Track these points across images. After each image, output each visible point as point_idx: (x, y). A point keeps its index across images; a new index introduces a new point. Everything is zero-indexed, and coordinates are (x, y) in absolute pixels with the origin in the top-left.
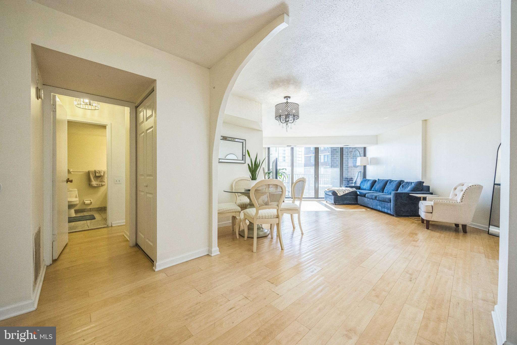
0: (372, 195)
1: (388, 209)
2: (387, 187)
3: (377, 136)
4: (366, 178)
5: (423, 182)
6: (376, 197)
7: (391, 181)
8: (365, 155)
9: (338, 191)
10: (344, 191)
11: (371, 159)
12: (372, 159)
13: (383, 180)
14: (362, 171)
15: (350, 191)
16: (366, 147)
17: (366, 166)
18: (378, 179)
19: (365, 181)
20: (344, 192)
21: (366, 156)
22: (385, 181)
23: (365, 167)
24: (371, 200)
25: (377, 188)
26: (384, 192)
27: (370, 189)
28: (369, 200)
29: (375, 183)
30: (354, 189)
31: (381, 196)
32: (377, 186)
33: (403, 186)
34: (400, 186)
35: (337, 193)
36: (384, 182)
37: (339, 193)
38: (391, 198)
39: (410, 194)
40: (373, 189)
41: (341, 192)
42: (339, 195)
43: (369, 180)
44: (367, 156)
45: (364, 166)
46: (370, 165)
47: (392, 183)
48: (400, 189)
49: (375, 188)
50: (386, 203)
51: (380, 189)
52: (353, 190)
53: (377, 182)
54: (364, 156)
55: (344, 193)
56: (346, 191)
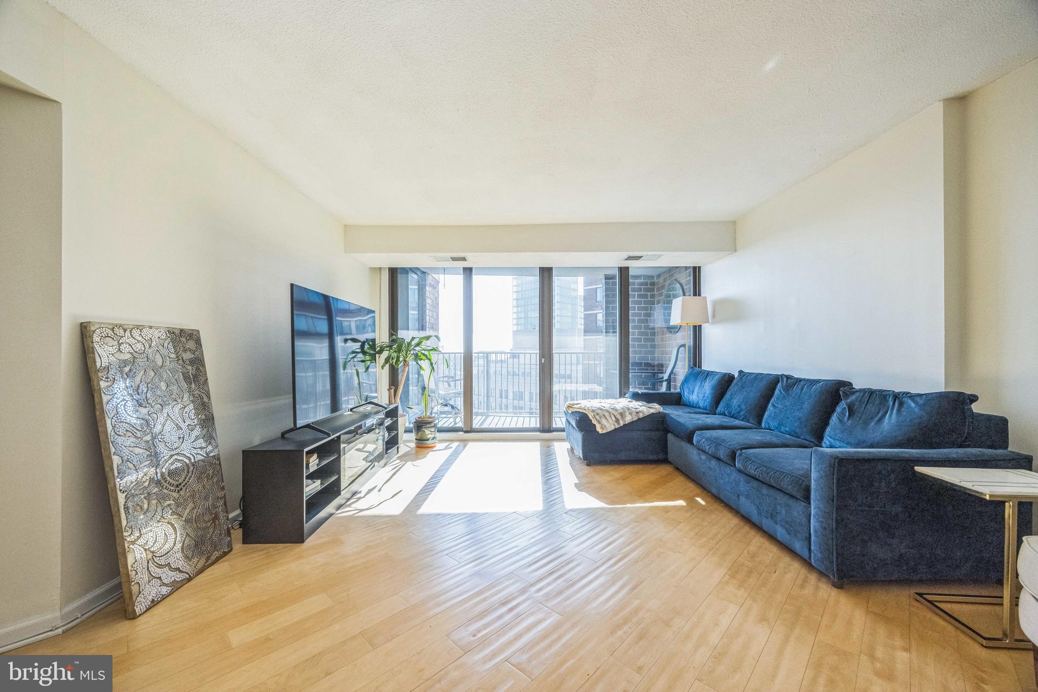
0: (717, 443)
1: (789, 526)
2: (774, 406)
3: (735, 222)
4: (700, 367)
5: (973, 399)
6: (733, 456)
7: (791, 382)
8: (697, 292)
9: (598, 414)
10: (619, 417)
11: (715, 303)
12: (719, 304)
13: (758, 377)
14: (690, 342)
15: (641, 416)
16: (699, 268)
17: (700, 326)
18: (741, 372)
19: (696, 378)
20: (617, 421)
21: (699, 295)
22: (764, 382)
23: (697, 331)
24: (714, 463)
25: (735, 402)
26: (763, 425)
27: (713, 409)
28: (703, 457)
29: (729, 386)
30: (656, 408)
31: (756, 456)
32: (735, 399)
33: (851, 409)
34: (838, 409)
35: (594, 422)
36: (762, 385)
37: (599, 422)
38: (808, 476)
39: (918, 469)
40: (720, 408)
41: (608, 418)
42: (599, 429)
43: (708, 374)
44: (703, 295)
45: (695, 327)
46: (713, 323)
47: (796, 389)
48: (841, 421)
49: (728, 406)
50: (782, 499)
51: (747, 412)
52: (652, 411)
53: (735, 381)
54: (695, 295)
55: (619, 423)
56: (627, 413)
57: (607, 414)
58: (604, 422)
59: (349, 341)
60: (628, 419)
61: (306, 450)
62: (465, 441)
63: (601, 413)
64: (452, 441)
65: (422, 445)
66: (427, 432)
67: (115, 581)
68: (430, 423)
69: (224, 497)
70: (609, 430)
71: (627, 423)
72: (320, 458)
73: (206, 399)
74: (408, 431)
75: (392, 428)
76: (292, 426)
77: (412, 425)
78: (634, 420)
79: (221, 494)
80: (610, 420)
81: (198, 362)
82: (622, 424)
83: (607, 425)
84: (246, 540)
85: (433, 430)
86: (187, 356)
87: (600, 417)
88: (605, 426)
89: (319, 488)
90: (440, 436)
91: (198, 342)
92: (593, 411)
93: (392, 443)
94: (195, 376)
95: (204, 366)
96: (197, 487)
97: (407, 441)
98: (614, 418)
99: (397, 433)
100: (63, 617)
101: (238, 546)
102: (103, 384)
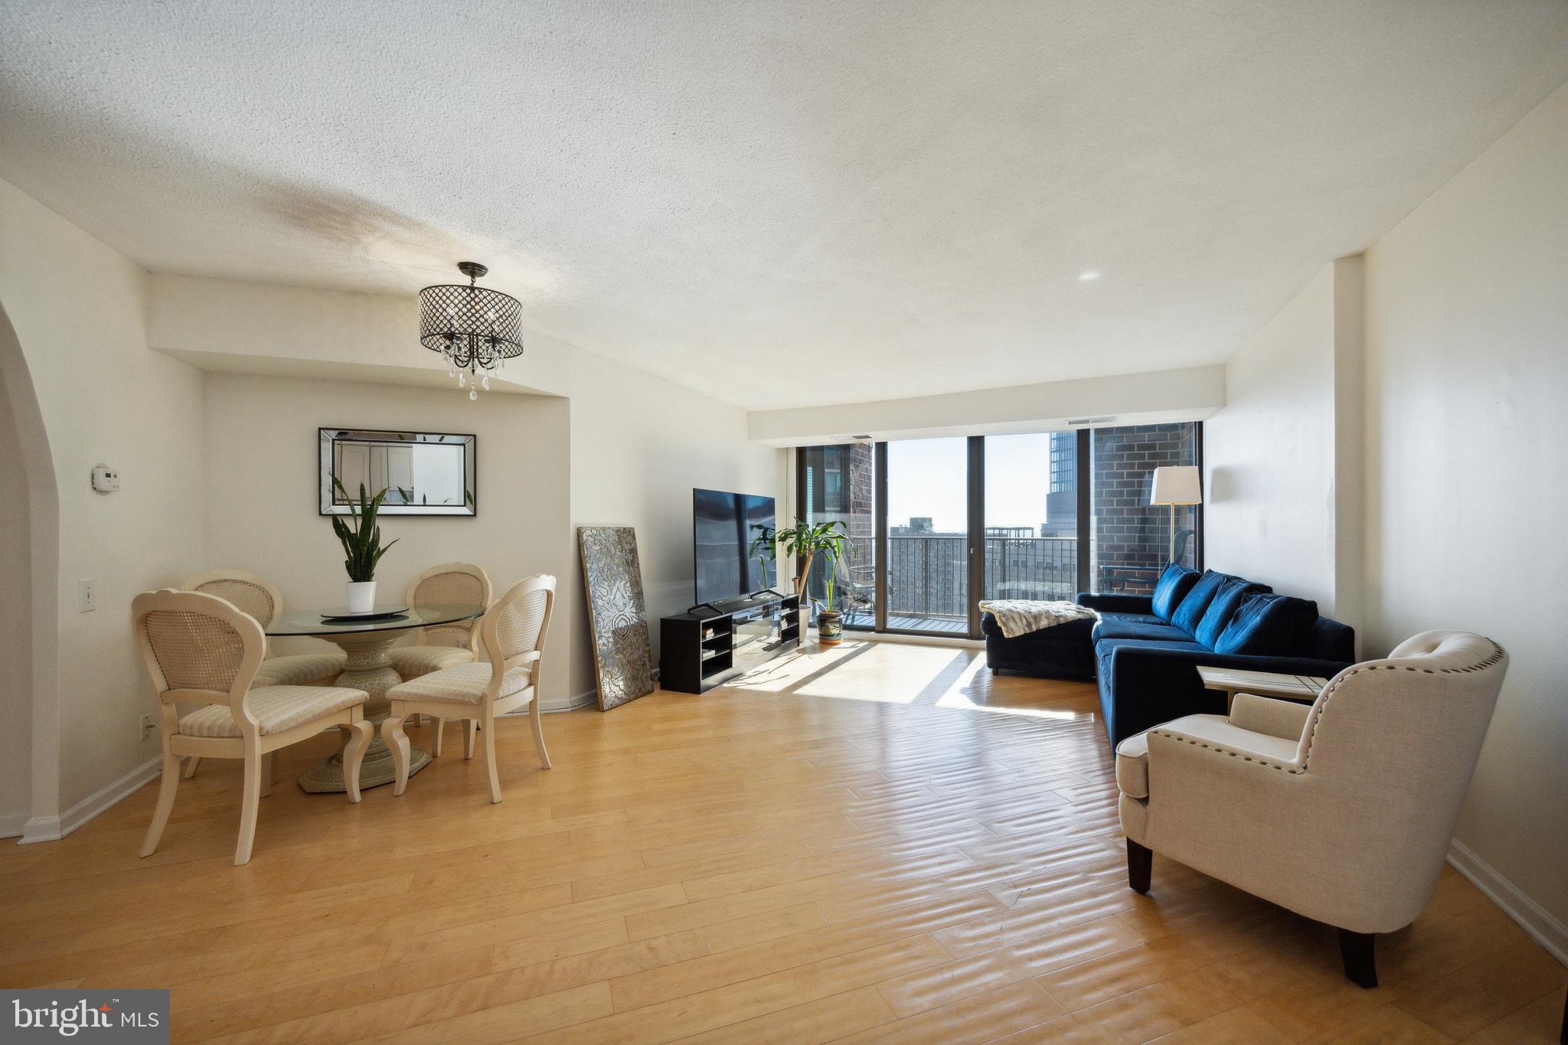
2: (1206, 613)
3: (1223, 366)
8: (1200, 459)
11: (1214, 475)
13: (1214, 578)
16: (1201, 422)
19: (1170, 579)
20: (1029, 625)
21: (1200, 464)
25: (1183, 611)
26: (1196, 637)
29: (1189, 590)
32: (1186, 605)
34: (1232, 618)
35: (1001, 625)
37: (1005, 625)
39: (1198, 668)
41: (1018, 621)
44: (1204, 463)
46: (1212, 503)
55: (1030, 628)
56: (1043, 618)
57: (1017, 617)
58: (1012, 625)
59: (755, 528)
60: (1044, 623)
61: (702, 622)
62: (875, 642)
63: (1009, 615)
64: (861, 640)
65: (826, 641)
66: (831, 627)
67: (593, 691)
68: (834, 617)
69: (649, 651)
70: (1018, 634)
71: (1041, 628)
72: (716, 632)
73: (638, 579)
74: (811, 626)
75: (793, 618)
76: (694, 605)
77: (816, 620)
78: (1052, 625)
79: (647, 649)
80: (1019, 624)
81: (634, 551)
82: (1034, 629)
83: (1015, 629)
84: (663, 688)
85: (838, 625)
86: (627, 547)
87: (1007, 620)
88: (1013, 630)
89: (714, 656)
90: (846, 634)
91: (634, 537)
92: (999, 612)
93: (791, 635)
94: (632, 562)
95: (637, 554)
96: (634, 640)
97: (810, 635)
98: (1025, 622)
99: (798, 625)
100: (571, 702)
101: (657, 690)
102: (588, 565)
